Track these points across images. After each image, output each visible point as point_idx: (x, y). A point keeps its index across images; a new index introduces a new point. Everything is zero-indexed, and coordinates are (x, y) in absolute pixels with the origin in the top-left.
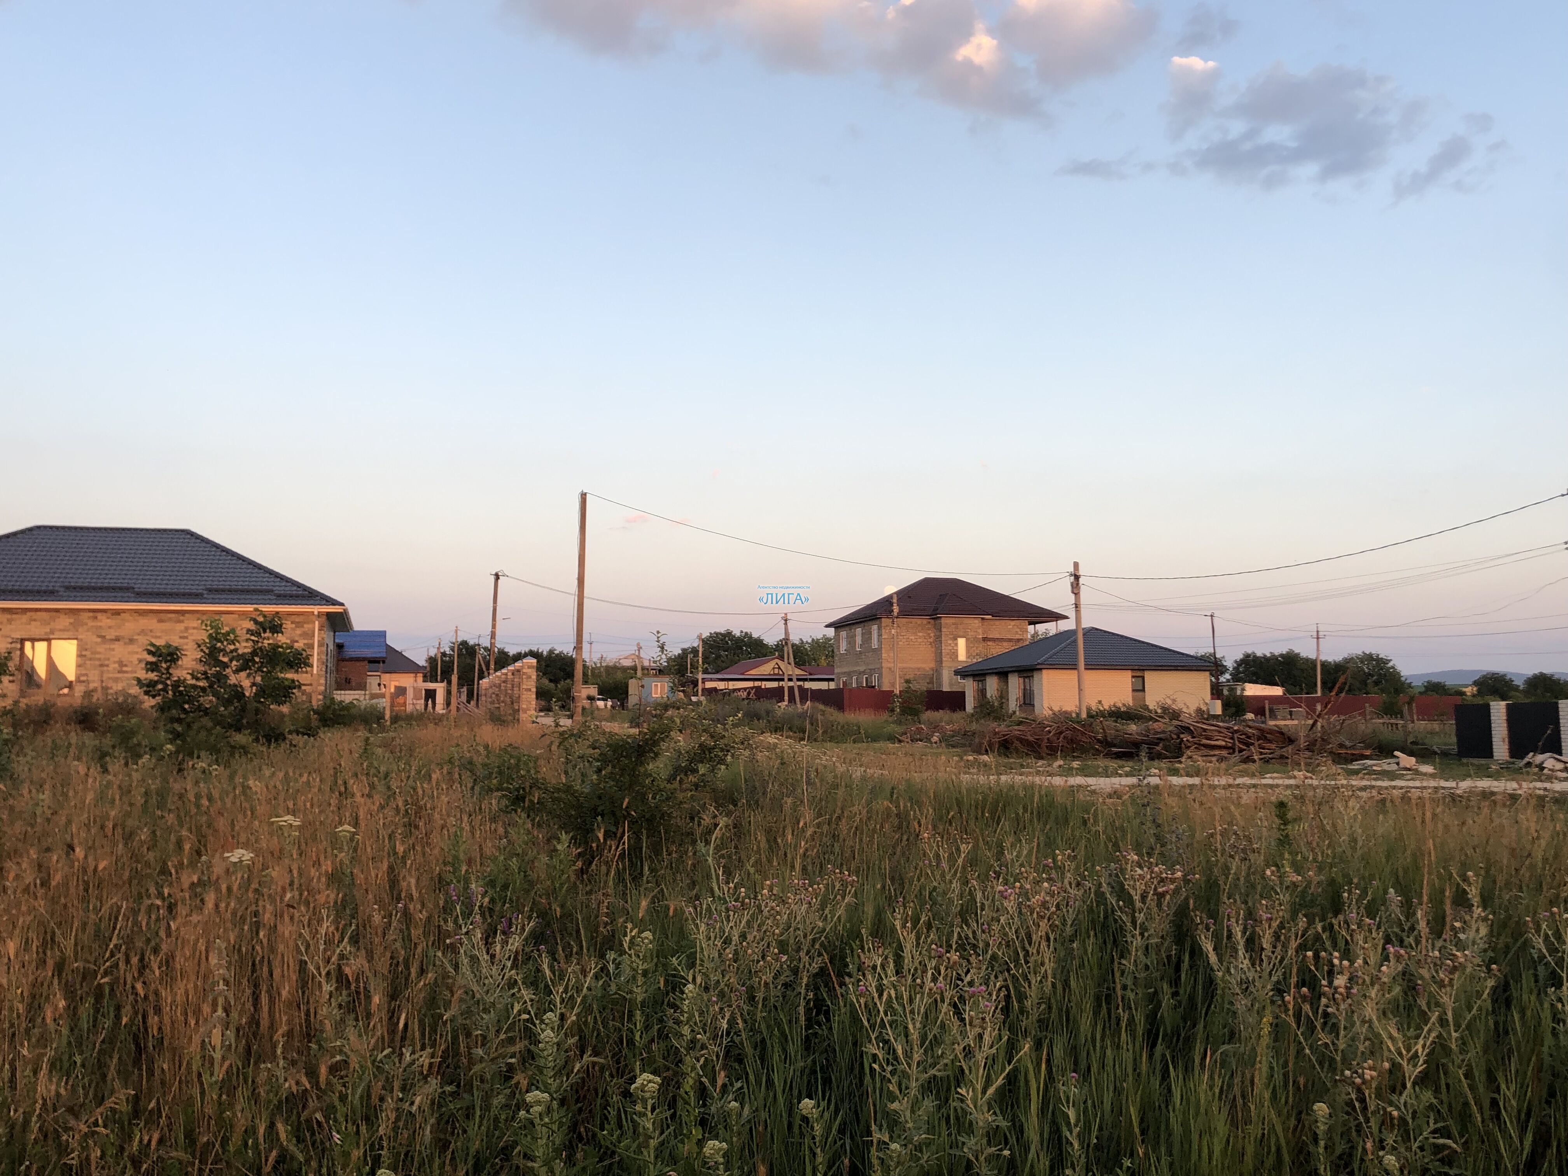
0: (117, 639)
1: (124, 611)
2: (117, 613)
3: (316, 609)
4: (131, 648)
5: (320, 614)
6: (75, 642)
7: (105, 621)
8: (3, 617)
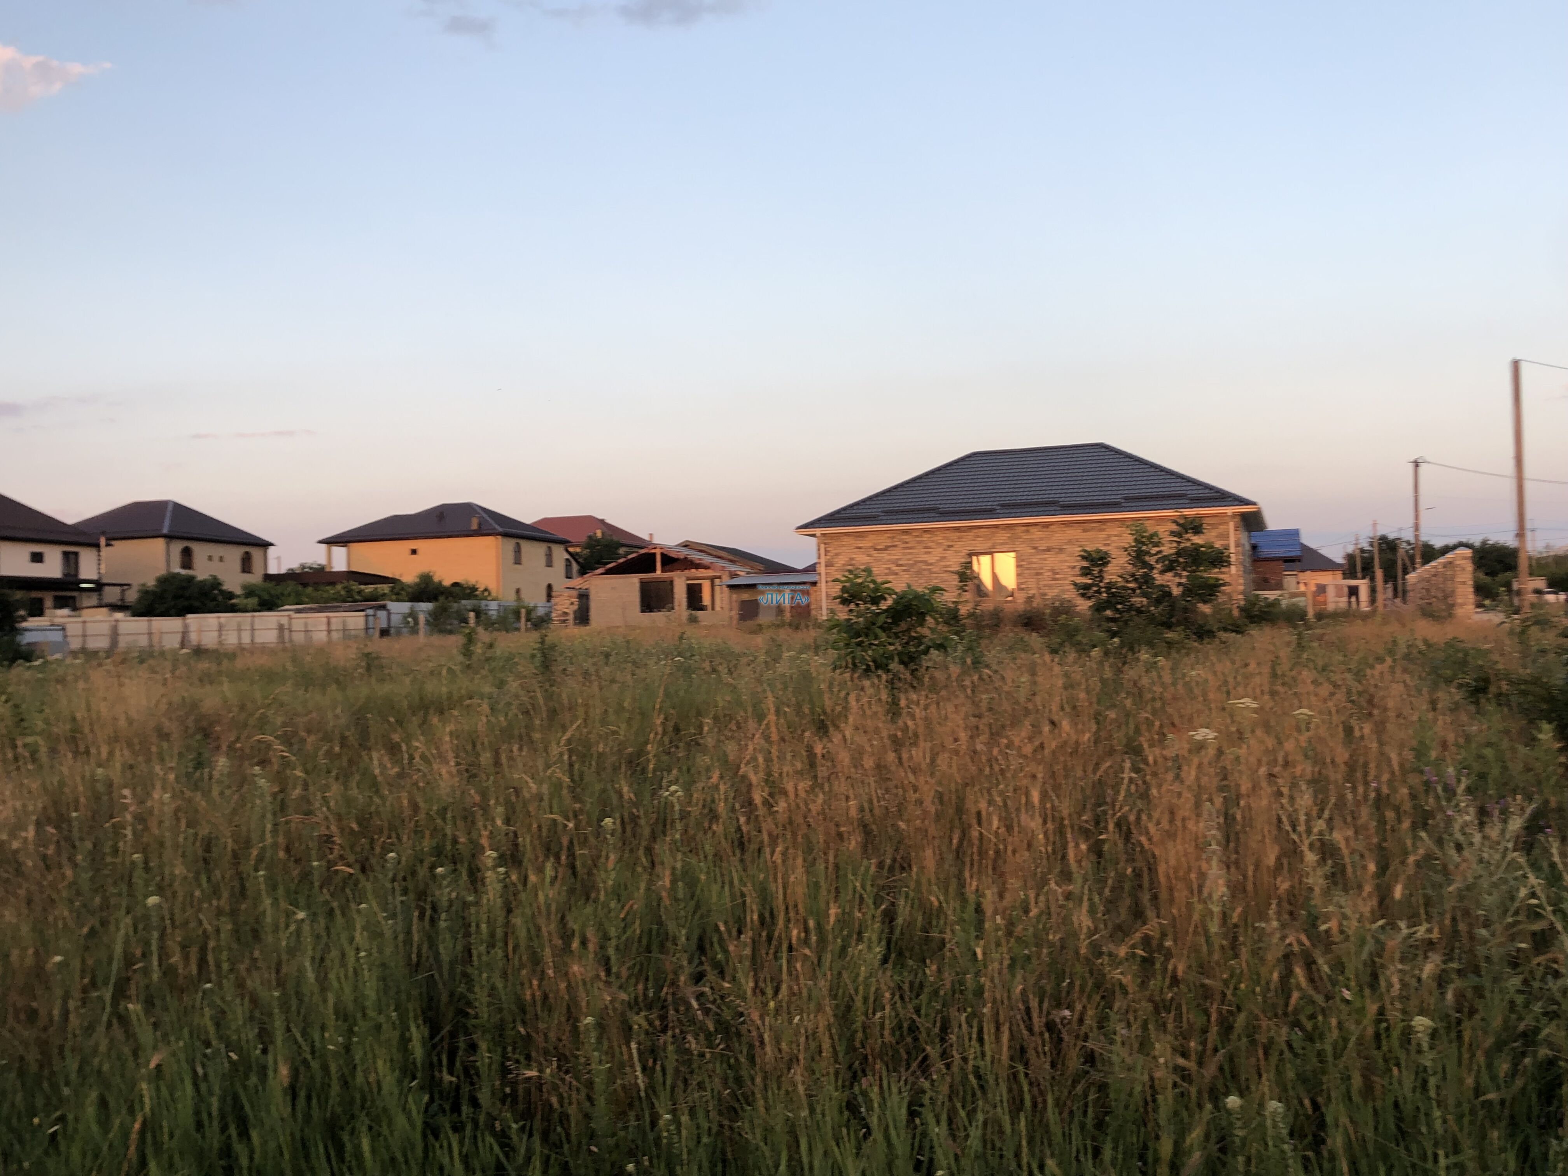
0: (1048, 550)
1: (1052, 523)
2: (1046, 525)
3: (1230, 510)
4: (1062, 557)
5: (1235, 515)
6: (1013, 554)
7: (1037, 533)
8: (954, 535)
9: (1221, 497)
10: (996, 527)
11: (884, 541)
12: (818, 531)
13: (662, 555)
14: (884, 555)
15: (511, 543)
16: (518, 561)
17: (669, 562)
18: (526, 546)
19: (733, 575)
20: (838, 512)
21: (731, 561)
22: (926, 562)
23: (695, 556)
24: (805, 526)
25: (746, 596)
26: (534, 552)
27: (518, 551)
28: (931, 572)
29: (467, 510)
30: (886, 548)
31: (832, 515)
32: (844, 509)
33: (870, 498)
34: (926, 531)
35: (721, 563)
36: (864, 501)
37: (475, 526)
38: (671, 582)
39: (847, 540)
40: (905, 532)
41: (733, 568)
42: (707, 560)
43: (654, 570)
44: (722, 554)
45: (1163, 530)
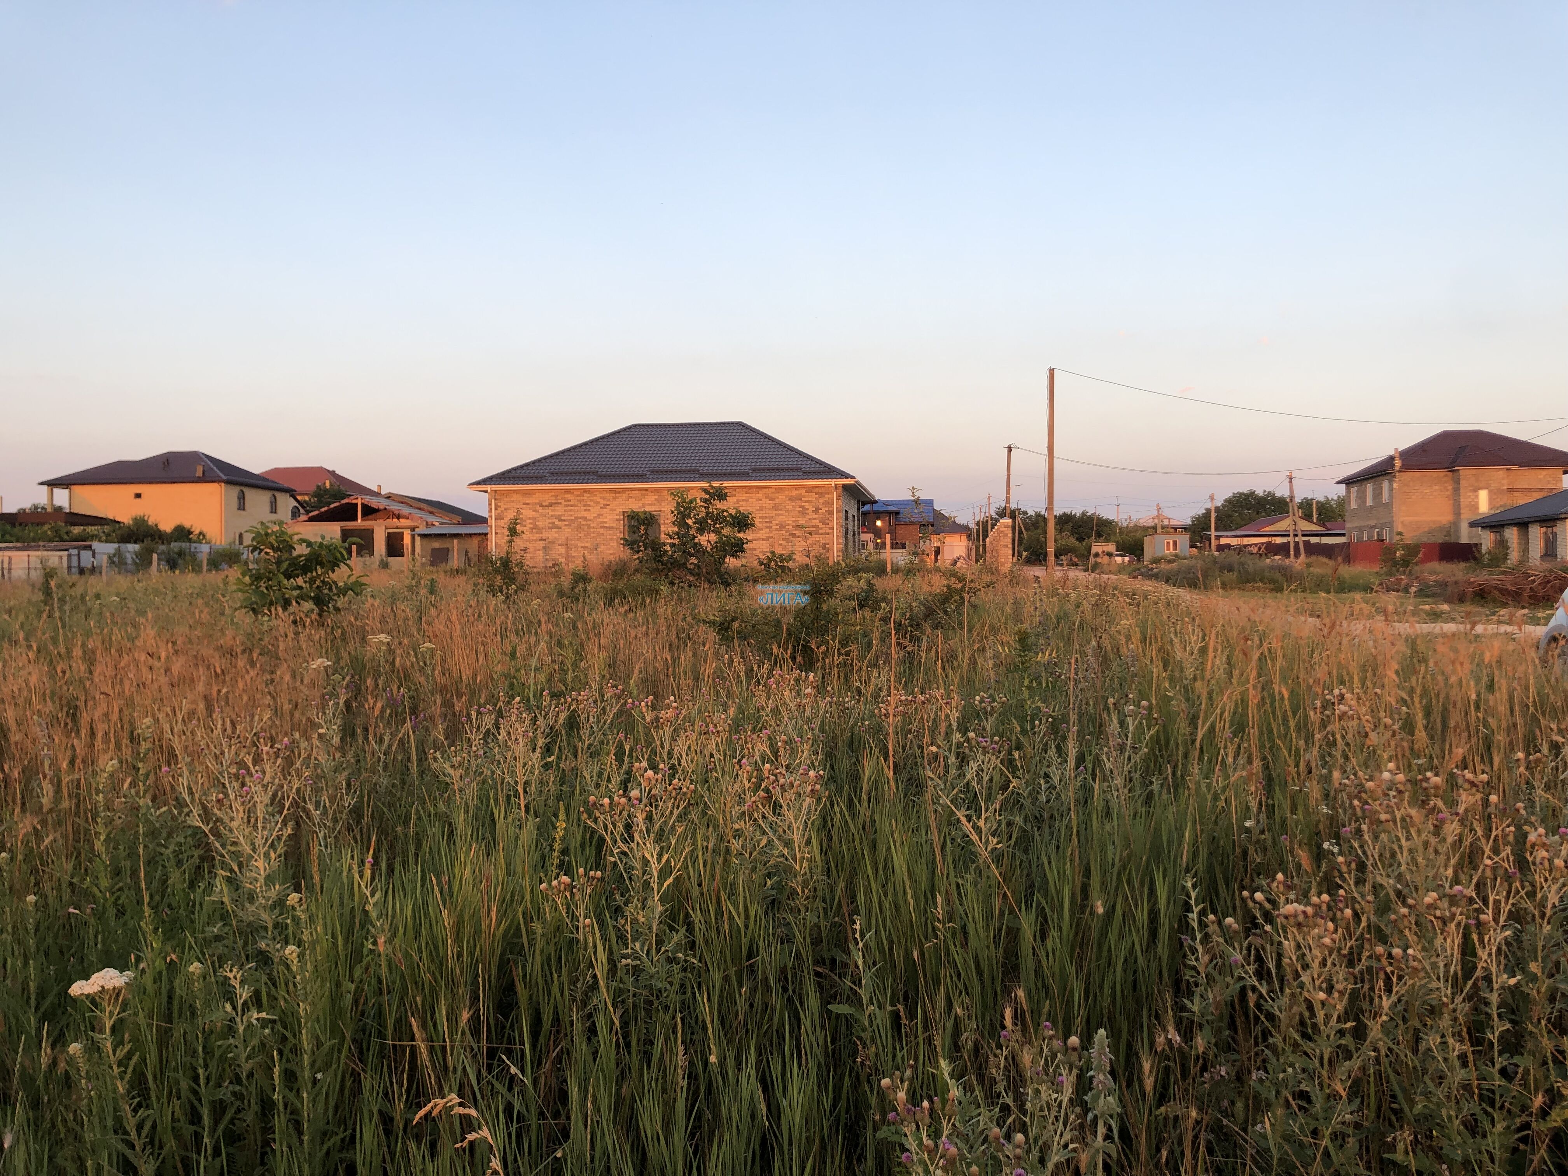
1: (692, 488)
3: (833, 482)
5: (837, 486)
8: (610, 496)
9: (829, 471)
10: (646, 489)
11: (548, 499)
12: (489, 488)
13: (362, 504)
14: (549, 511)
15: (234, 491)
16: (242, 507)
17: (369, 511)
18: (250, 494)
19: (429, 525)
20: (509, 471)
21: (431, 513)
22: (585, 519)
23: (394, 507)
24: (478, 483)
25: (436, 544)
26: (258, 500)
27: (242, 497)
28: (589, 527)
29: (195, 457)
30: (551, 505)
31: (503, 473)
32: (515, 469)
33: (540, 460)
34: (586, 491)
35: (418, 514)
36: (534, 463)
37: (199, 473)
38: (371, 531)
39: (516, 497)
40: (568, 491)
41: (431, 519)
42: (406, 510)
43: (356, 519)
44: (422, 505)
45: (781, 497)
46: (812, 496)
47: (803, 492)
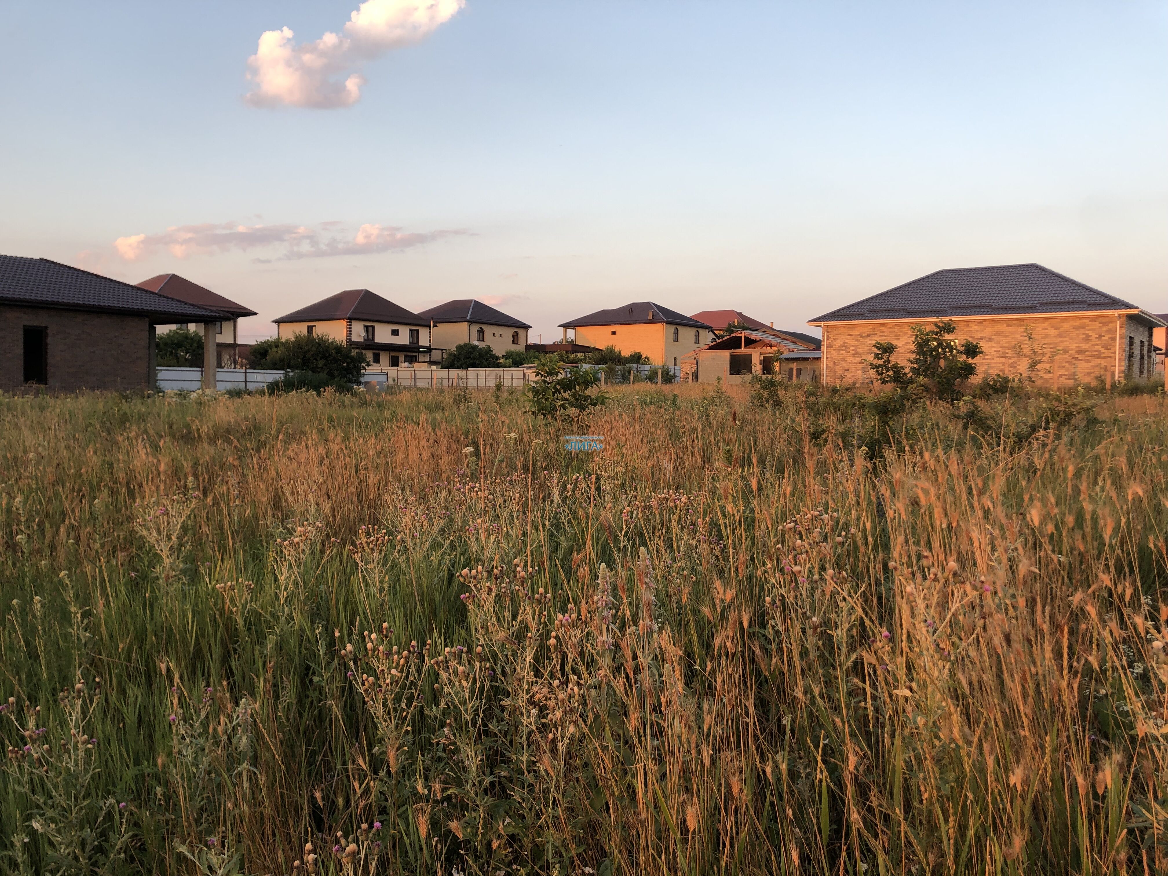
0: (982, 339)
1: (985, 320)
2: (981, 322)
3: (1116, 313)
4: (991, 344)
5: (1121, 316)
9: (1113, 303)
12: (822, 324)
13: (745, 337)
15: (672, 328)
16: (676, 340)
17: (750, 342)
18: (682, 330)
19: (790, 351)
20: (839, 311)
21: (794, 342)
23: (767, 338)
24: (813, 321)
25: (793, 366)
26: (687, 334)
27: (676, 333)
29: (647, 306)
31: (834, 312)
32: (843, 309)
34: (897, 324)
35: (784, 343)
36: (858, 304)
37: (650, 317)
38: (751, 356)
39: (842, 330)
40: (882, 325)
43: (740, 348)
45: (1066, 326)
46: (1096, 325)
47: (1087, 322)
